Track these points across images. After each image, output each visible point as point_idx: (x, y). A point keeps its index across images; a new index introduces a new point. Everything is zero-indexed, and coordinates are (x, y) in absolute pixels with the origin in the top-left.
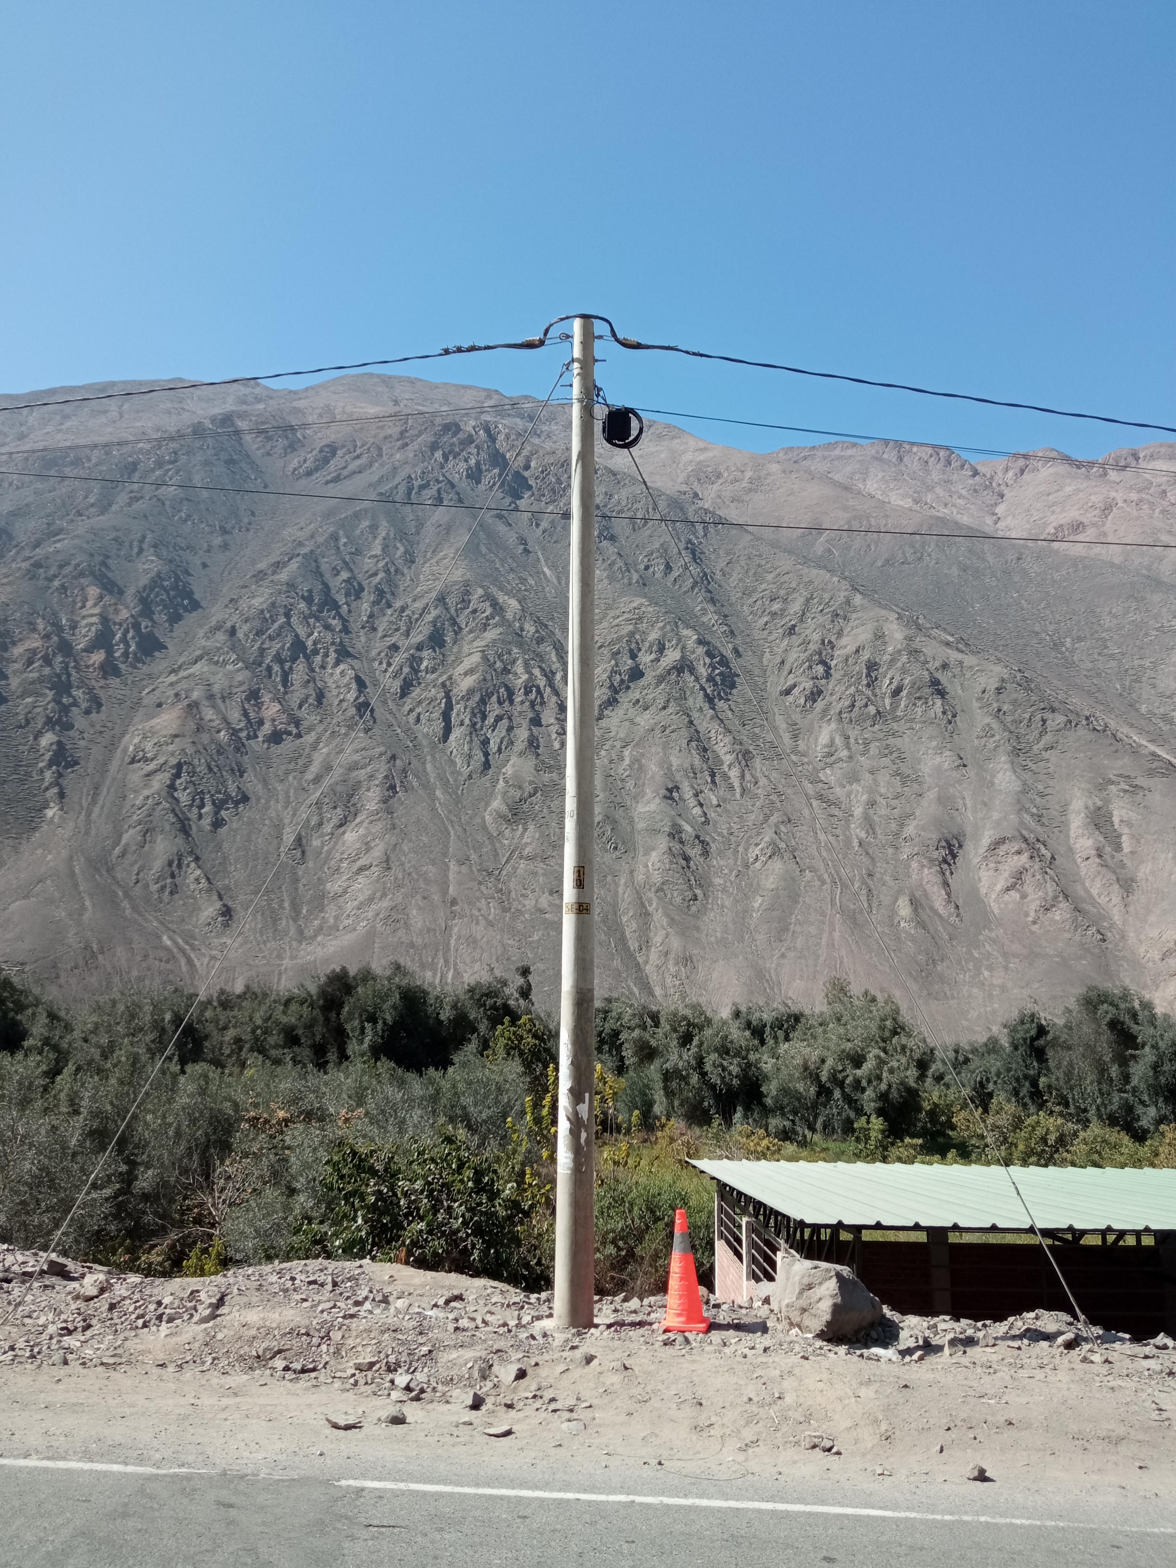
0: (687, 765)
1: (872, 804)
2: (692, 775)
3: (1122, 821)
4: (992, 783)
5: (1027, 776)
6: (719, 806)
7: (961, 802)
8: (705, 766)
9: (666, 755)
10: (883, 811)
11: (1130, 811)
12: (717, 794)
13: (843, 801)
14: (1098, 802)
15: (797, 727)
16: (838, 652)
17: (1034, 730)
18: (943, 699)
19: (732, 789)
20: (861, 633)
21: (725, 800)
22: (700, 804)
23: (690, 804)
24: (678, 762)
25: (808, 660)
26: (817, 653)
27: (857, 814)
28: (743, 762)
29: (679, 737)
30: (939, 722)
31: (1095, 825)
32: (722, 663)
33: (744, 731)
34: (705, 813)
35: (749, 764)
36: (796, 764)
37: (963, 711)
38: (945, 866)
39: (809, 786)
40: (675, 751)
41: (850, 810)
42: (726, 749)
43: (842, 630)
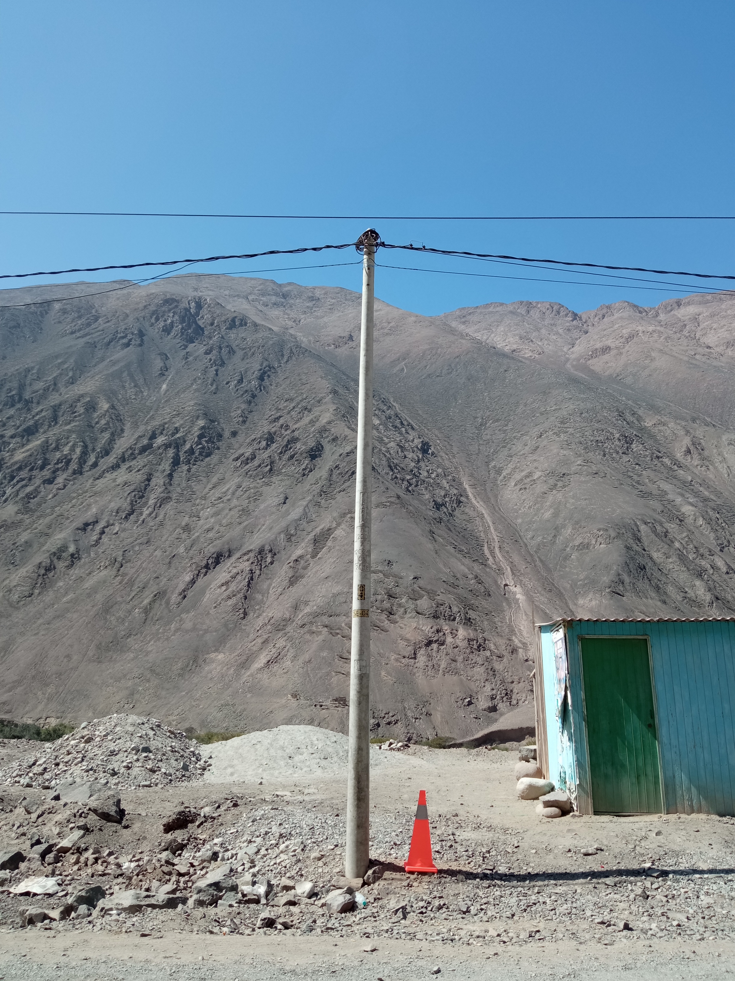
0: (116, 508)
2: (114, 514)
3: (333, 538)
4: (289, 514)
5: (312, 509)
6: (117, 533)
7: (259, 527)
8: (129, 508)
9: (110, 501)
10: (211, 535)
11: (344, 531)
12: (123, 526)
13: (197, 529)
14: (334, 525)
15: (221, 481)
16: (288, 432)
17: (343, 479)
18: (311, 461)
19: (136, 522)
20: (306, 420)
21: (124, 530)
22: (103, 532)
23: (95, 533)
24: (113, 505)
25: (260, 438)
26: (269, 433)
27: (193, 537)
28: (158, 505)
29: (128, 489)
30: (297, 475)
31: (315, 540)
32: (209, 441)
33: (184, 484)
34: (100, 538)
35: (162, 506)
36: (194, 505)
37: (320, 468)
38: (204, 570)
39: (186, 520)
40: (118, 499)
41: (193, 534)
42: (155, 496)
43: (301, 418)
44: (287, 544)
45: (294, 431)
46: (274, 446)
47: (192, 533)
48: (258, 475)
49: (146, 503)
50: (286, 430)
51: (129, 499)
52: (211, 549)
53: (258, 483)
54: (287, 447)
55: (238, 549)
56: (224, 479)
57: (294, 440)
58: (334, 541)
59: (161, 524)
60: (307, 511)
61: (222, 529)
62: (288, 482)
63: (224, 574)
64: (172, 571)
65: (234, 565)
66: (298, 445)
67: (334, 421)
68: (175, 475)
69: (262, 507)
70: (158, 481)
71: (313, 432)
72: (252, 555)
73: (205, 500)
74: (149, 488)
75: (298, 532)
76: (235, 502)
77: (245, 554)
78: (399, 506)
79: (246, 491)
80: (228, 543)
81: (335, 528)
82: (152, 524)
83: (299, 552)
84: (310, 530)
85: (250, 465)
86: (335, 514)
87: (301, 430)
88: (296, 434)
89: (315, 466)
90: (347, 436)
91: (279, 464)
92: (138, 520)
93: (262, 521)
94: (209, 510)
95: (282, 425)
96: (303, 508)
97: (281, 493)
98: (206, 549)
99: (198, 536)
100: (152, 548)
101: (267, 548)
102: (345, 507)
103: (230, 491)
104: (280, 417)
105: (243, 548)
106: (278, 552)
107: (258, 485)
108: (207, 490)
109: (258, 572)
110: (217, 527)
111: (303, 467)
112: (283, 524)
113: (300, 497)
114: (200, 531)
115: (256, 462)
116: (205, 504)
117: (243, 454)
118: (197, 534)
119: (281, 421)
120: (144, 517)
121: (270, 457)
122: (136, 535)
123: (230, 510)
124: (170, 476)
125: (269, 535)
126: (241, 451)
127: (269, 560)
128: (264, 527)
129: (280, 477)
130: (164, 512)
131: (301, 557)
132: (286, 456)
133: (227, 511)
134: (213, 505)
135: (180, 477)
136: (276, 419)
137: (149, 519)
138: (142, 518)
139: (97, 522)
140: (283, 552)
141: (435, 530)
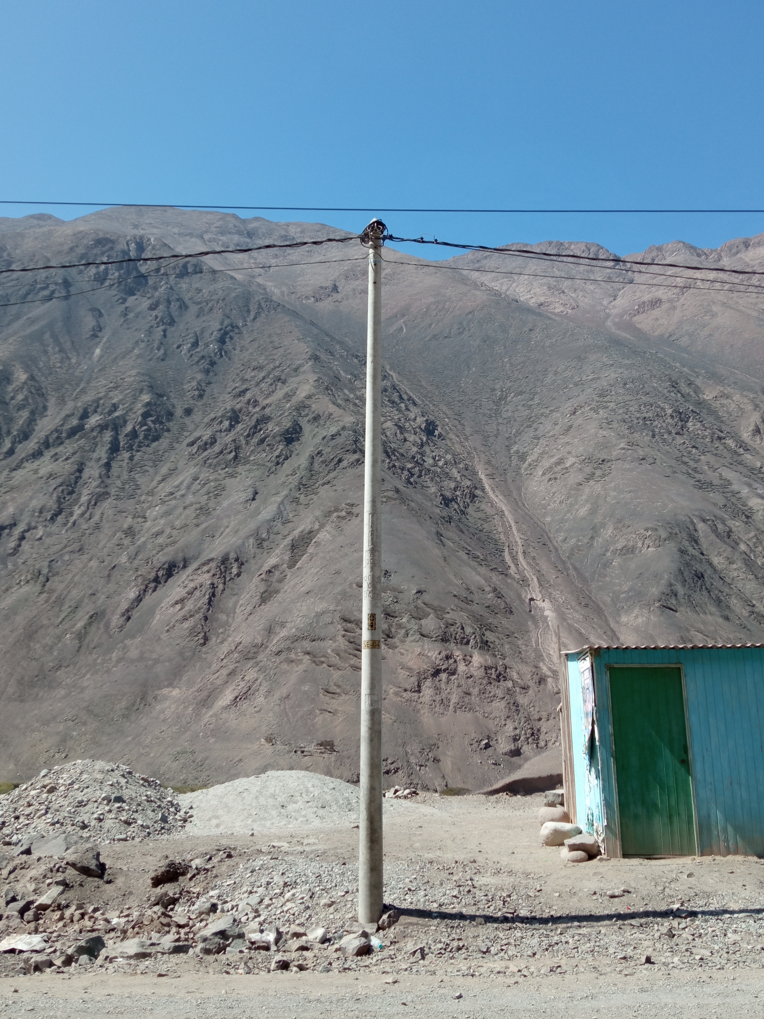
0: (39, 507)
1: (157, 534)
2: (37, 514)
3: (315, 542)
4: (260, 513)
5: (289, 507)
6: (40, 539)
7: (222, 529)
8: (55, 506)
9: (31, 498)
10: (161, 540)
11: (329, 533)
12: (48, 529)
13: (142, 532)
14: (316, 527)
15: (173, 471)
16: (257, 409)
17: (328, 469)
18: (287, 445)
19: (65, 524)
20: (280, 393)
21: (50, 535)
22: (22, 538)
23: (12, 539)
24: (36, 503)
25: (222, 416)
26: (233, 411)
27: (139, 543)
28: (93, 502)
29: (54, 483)
30: (269, 464)
31: (293, 546)
32: (158, 421)
33: (125, 476)
34: (19, 545)
35: (98, 504)
36: (139, 502)
37: (298, 454)
38: (153, 585)
39: (129, 521)
40: (41, 495)
41: (139, 540)
42: (89, 492)
43: (273, 392)
44: (258, 551)
45: (264, 408)
46: (239, 427)
47: (136, 537)
48: (220, 465)
49: (77, 500)
50: (254, 407)
51: (55, 495)
52: (162, 558)
53: (220, 474)
54: (255, 429)
55: (196, 558)
56: (176, 469)
57: (265, 419)
58: (317, 546)
59: (98, 527)
60: (283, 509)
61: (175, 532)
62: (257, 473)
63: (178, 589)
64: (112, 586)
65: (191, 578)
66: (270, 426)
67: (315, 395)
68: (114, 464)
69: (225, 504)
70: (92, 472)
71: (289, 409)
72: (213, 565)
73: (152, 496)
74: (81, 482)
75: (272, 536)
76: (190, 498)
77: (204, 564)
78: (398, 502)
79: (205, 484)
80: (183, 551)
81: (318, 531)
82: (85, 526)
83: (272, 561)
84: (286, 533)
85: (209, 451)
86: (318, 513)
87: (273, 407)
88: (267, 411)
89: (291, 452)
90: (331, 414)
91: (246, 451)
92: (68, 522)
93: (225, 522)
94: (157, 508)
95: (249, 401)
96: (276, 505)
97: (250, 486)
98: (155, 558)
99: (145, 543)
100: (86, 557)
101: (232, 556)
102: (329, 504)
103: (185, 484)
104: (247, 390)
105: (201, 556)
106: (247, 561)
107: (219, 477)
108: (154, 483)
109: (221, 587)
110: (168, 531)
111: (277, 453)
112: (252, 525)
113: (274, 492)
114: (146, 535)
115: (217, 448)
116: (152, 501)
117: (200, 438)
118: (143, 539)
119: (248, 395)
120: (75, 517)
121: (234, 441)
122: (65, 542)
123: (185, 508)
124: (108, 466)
125: (234, 539)
126: (197, 434)
127: (235, 571)
128: (228, 530)
129: (247, 467)
130: (100, 512)
131: (276, 567)
132: (255, 440)
133: (180, 510)
134: (163, 502)
135: (121, 467)
136: (241, 392)
137: (81, 520)
138: (72, 520)
139: (15, 525)
140: (253, 561)
141: (443, 531)
